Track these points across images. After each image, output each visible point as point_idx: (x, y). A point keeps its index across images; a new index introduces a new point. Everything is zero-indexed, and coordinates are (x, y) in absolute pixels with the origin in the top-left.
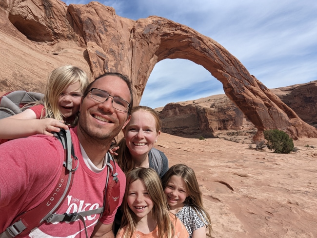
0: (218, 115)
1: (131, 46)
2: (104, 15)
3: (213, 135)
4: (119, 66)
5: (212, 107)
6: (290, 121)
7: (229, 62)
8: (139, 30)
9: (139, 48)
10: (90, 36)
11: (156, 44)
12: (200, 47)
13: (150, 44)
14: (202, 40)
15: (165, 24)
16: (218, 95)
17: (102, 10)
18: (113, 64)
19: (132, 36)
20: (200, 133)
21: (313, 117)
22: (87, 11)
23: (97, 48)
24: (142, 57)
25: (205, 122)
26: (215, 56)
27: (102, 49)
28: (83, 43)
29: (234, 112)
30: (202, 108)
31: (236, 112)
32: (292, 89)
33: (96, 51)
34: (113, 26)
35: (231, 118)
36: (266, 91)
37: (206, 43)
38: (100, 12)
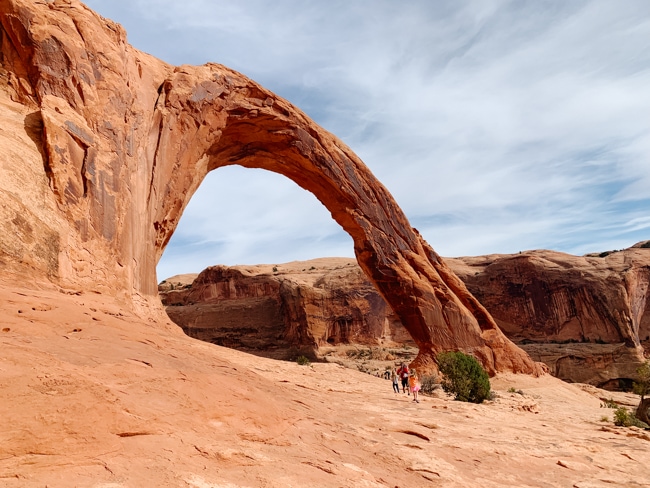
0: (330, 306)
1: (155, 124)
2: (97, 41)
3: (314, 354)
4: (123, 168)
5: (318, 284)
6: (482, 335)
7: (372, 194)
8: (179, 90)
9: (176, 130)
10: (52, 82)
11: (215, 127)
12: (313, 152)
13: (202, 126)
14: (317, 137)
15: (240, 87)
16: (333, 259)
17: (92, 25)
18: (107, 159)
19: (162, 100)
20: (283, 346)
21: (523, 327)
22: (52, 19)
23: (69, 113)
24: (180, 154)
25: (298, 320)
26: (342, 177)
27: (82, 118)
28: (26, 93)
29: (366, 302)
30: (294, 286)
31: (370, 302)
32: (487, 264)
33: (67, 123)
34: (118, 69)
35: (357, 317)
36: (439, 266)
37: (327, 146)
38: (89, 30)
